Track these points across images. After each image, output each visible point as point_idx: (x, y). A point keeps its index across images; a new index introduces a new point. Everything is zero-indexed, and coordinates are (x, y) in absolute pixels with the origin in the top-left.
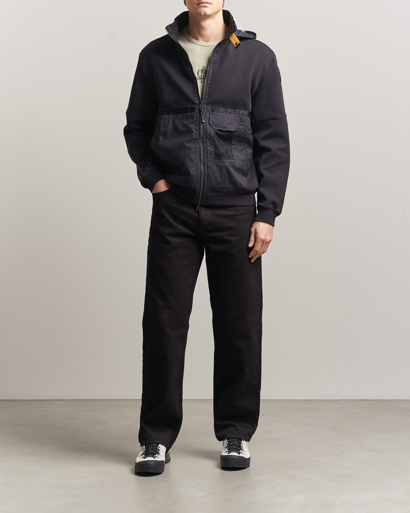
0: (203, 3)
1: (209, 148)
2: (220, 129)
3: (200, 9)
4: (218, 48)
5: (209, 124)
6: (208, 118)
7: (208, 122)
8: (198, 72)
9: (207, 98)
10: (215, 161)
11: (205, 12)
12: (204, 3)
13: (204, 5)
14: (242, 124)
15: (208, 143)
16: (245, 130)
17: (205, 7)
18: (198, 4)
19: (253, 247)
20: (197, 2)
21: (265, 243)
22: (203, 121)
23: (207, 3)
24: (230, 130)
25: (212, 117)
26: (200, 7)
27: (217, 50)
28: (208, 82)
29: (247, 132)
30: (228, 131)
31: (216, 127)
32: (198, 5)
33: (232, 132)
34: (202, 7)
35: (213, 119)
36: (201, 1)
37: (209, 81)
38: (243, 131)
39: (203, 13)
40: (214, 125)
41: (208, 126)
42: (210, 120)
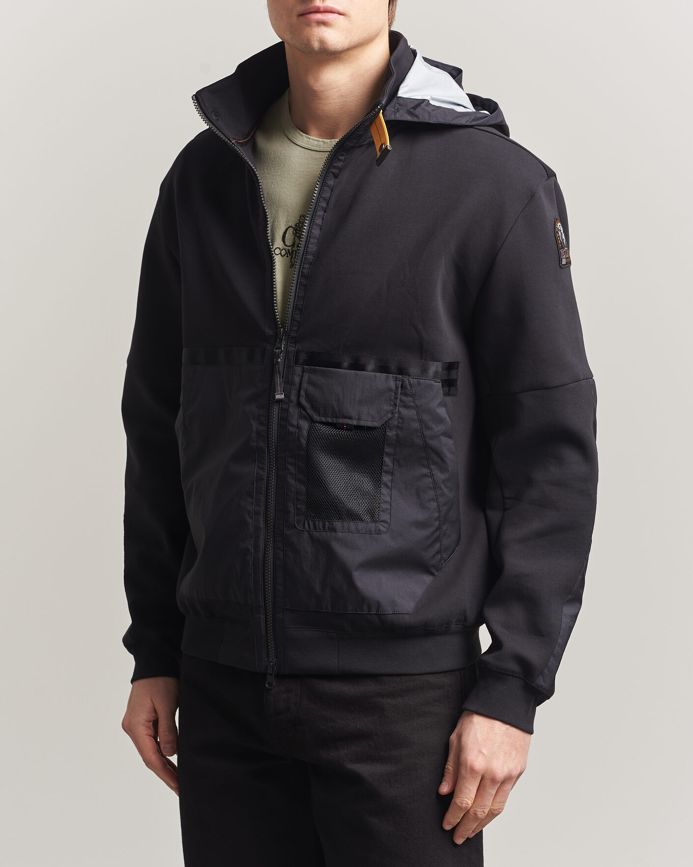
0: (318, 11)
1: (292, 481)
2: (330, 420)
3: (308, 29)
4: (340, 160)
5: (299, 405)
6: (297, 385)
7: (294, 398)
8: (285, 233)
9: (299, 319)
10: (307, 527)
11: (322, 42)
12: (322, 9)
13: (319, 16)
14: (412, 404)
15: (289, 467)
16: (421, 421)
17: (324, 23)
18: (302, 15)
19: (451, 795)
20: (300, 8)
21: (488, 782)
22: (278, 397)
23: (331, 11)
24: (363, 423)
25: (310, 382)
26: (309, 24)
27: (336, 168)
28: (304, 271)
29: (428, 428)
30: (358, 428)
31: (319, 414)
32: (301, 18)
33: (369, 428)
34: (314, 24)
35: (311, 389)
36: (313, 5)
37: (306, 266)
38: (416, 425)
39: (316, 45)
40: (314, 408)
41: (294, 411)
42: (302, 393)
